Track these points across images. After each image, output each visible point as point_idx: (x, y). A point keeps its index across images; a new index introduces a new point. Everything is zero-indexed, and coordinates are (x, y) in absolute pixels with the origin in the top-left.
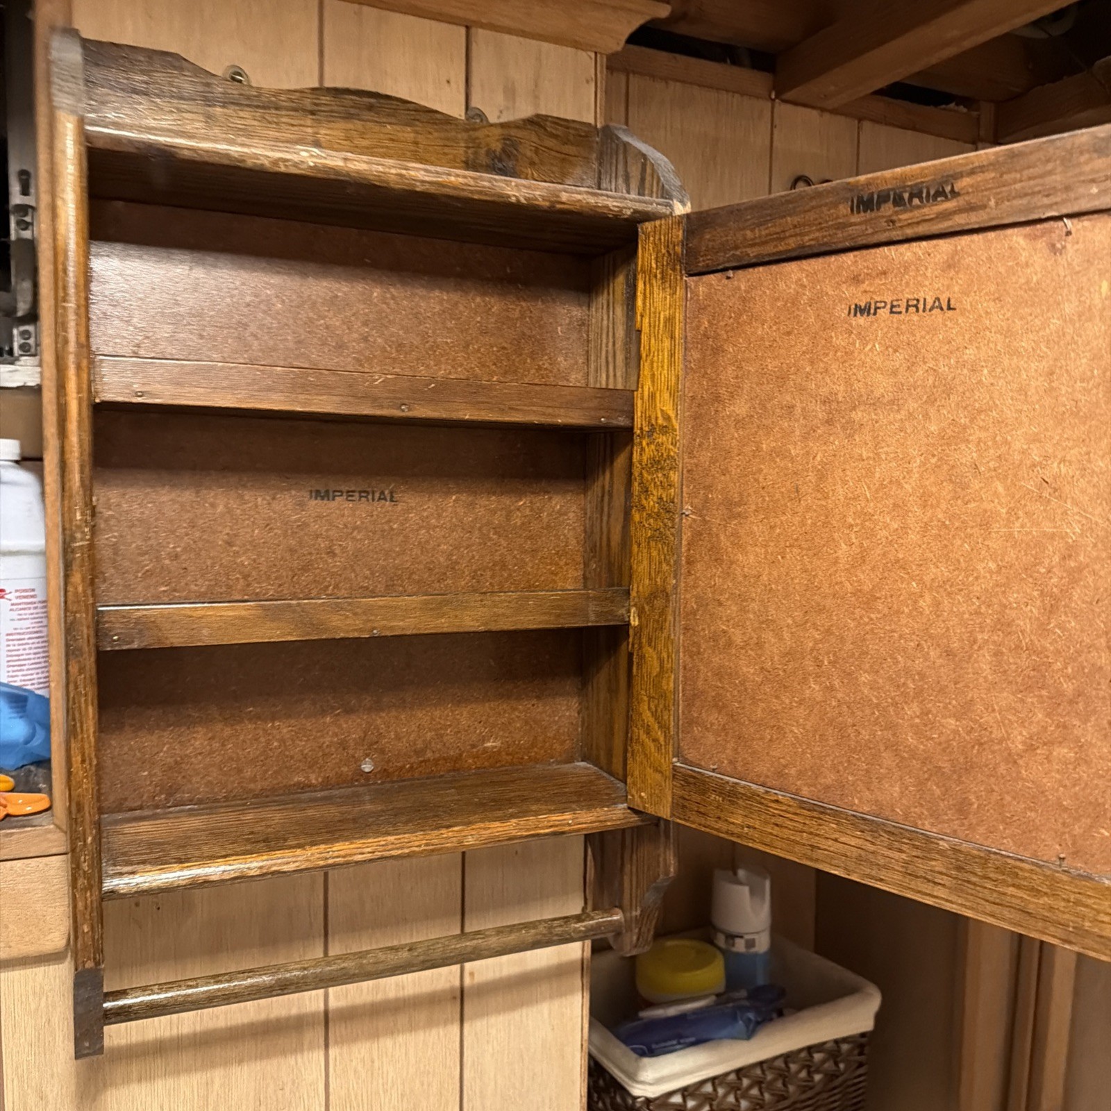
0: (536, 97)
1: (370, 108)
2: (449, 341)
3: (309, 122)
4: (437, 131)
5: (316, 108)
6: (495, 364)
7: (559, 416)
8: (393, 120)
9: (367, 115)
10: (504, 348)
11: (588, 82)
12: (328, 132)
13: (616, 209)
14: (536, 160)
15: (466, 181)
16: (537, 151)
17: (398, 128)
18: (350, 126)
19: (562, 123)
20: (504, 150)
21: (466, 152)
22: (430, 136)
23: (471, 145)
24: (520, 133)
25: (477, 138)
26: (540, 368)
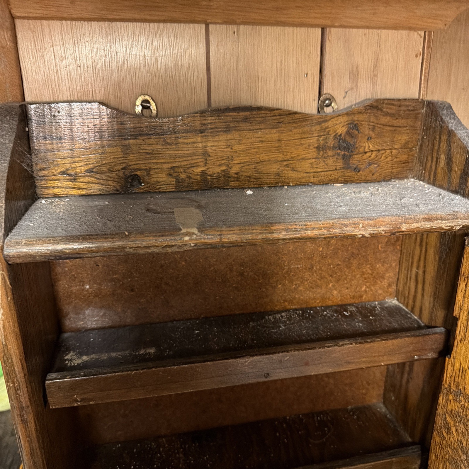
0: (375, 76)
1: (246, 120)
2: (299, 266)
3: (199, 139)
4: (295, 128)
5: (204, 127)
6: (331, 276)
7: (383, 361)
8: (262, 126)
9: (243, 125)
10: (339, 265)
11: (416, 56)
12: (212, 144)
13: (447, 228)
14: (373, 135)
15: (320, 232)
16: (373, 130)
17: (267, 131)
18: (230, 136)
19: (396, 103)
20: (348, 133)
21: (318, 140)
22: (290, 133)
23: (322, 134)
24: (361, 117)
25: (327, 127)
26: (363, 274)
